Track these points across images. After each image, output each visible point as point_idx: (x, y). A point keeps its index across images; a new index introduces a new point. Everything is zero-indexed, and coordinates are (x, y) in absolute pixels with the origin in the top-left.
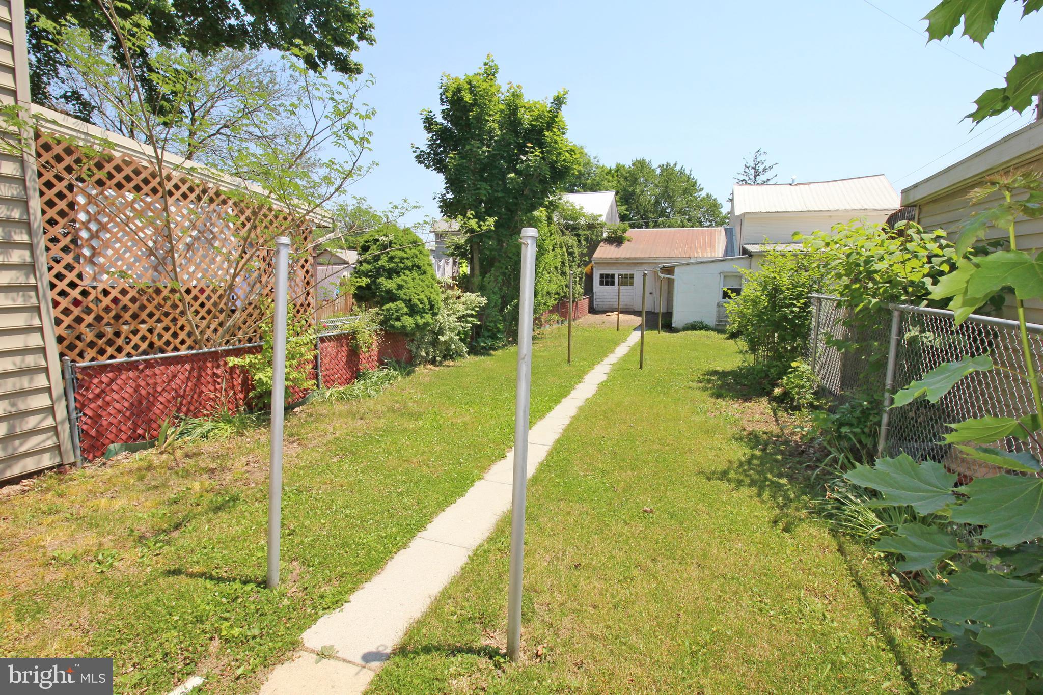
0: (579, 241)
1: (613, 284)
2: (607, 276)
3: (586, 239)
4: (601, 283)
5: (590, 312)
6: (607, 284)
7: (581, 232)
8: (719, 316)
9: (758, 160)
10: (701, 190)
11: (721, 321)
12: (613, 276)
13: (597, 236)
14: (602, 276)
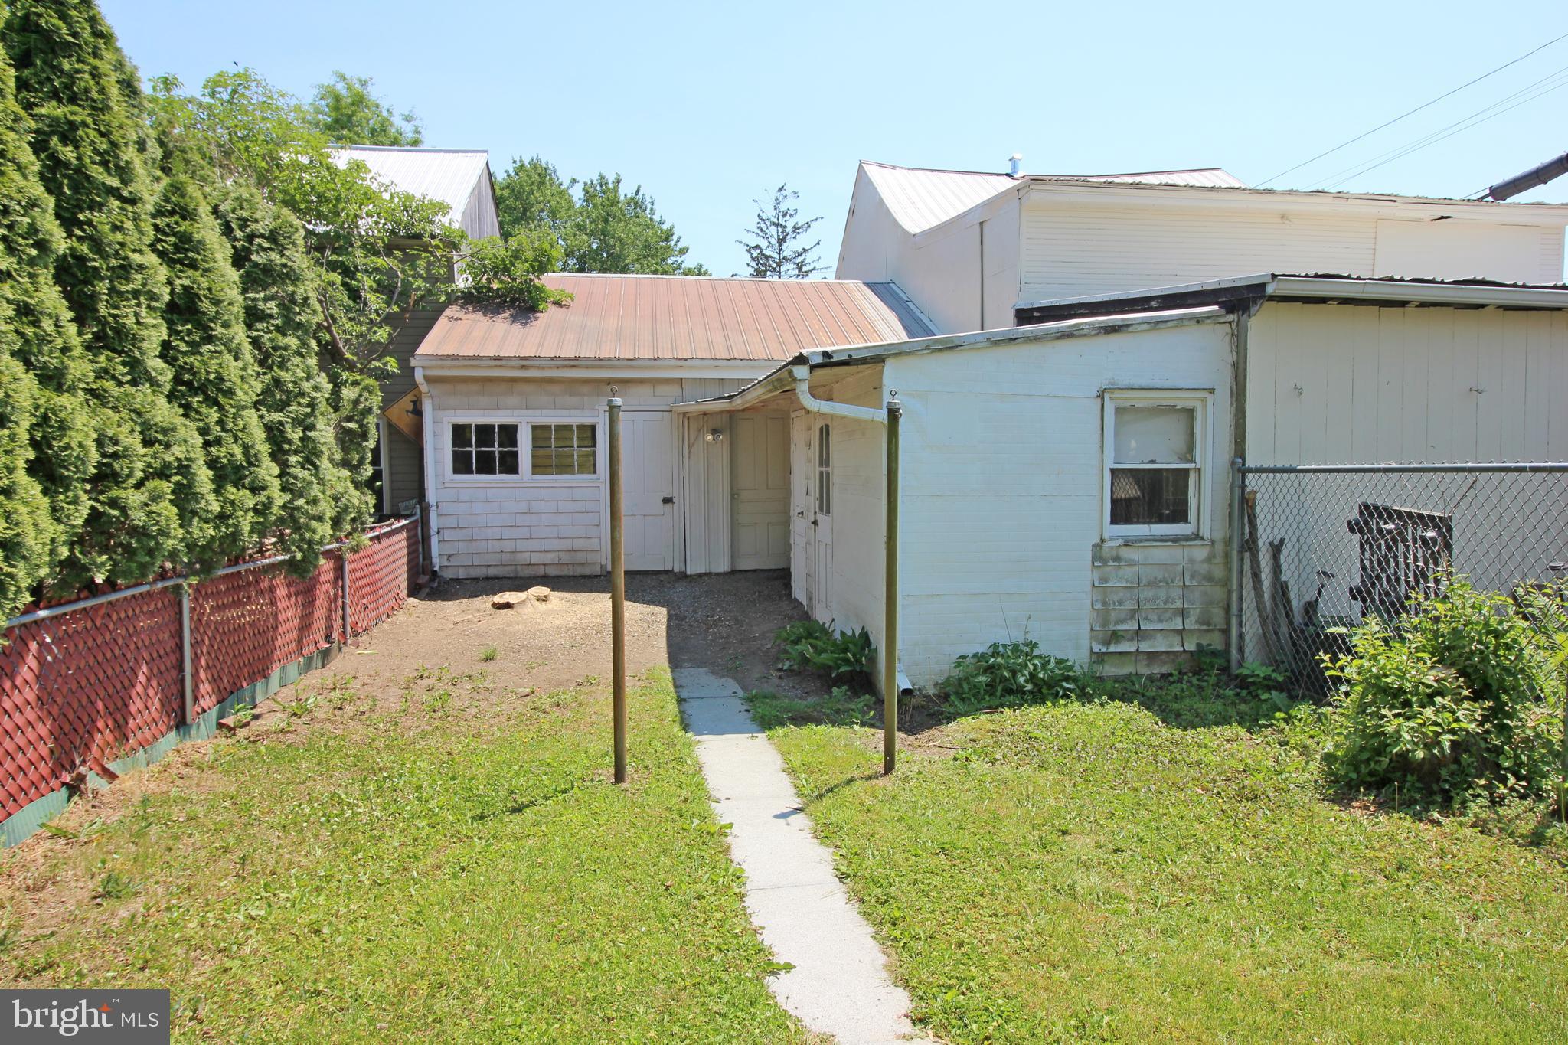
0: (355, 294)
1: (510, 465)
2: (485, 432)
3: (385, 289)
4: (461, 464)
5: (414, 591)
6: (486, 465)
7: (359, 258)
8: (1103, 612)
9: (783, 207)
10: (684, 251)
11: (1115, 637)
12: (509, 433)
13: (432, 279)
14: (460, 433)
